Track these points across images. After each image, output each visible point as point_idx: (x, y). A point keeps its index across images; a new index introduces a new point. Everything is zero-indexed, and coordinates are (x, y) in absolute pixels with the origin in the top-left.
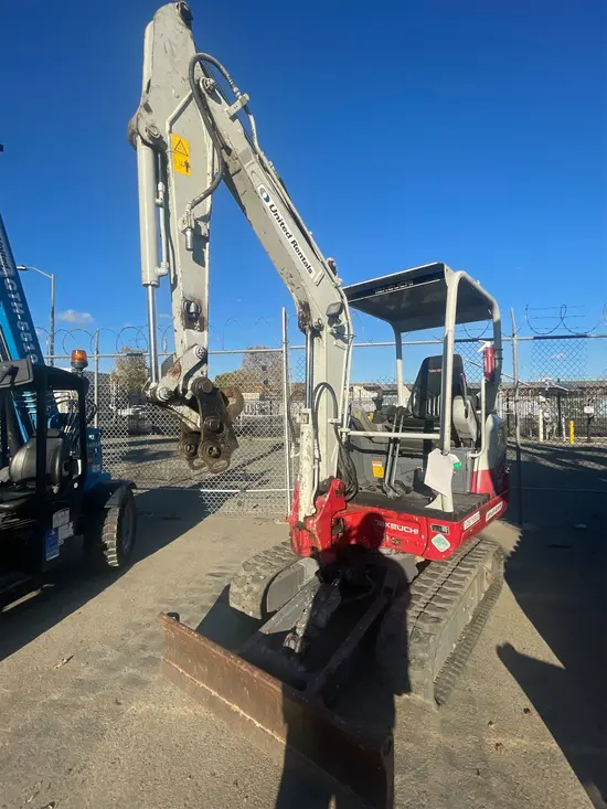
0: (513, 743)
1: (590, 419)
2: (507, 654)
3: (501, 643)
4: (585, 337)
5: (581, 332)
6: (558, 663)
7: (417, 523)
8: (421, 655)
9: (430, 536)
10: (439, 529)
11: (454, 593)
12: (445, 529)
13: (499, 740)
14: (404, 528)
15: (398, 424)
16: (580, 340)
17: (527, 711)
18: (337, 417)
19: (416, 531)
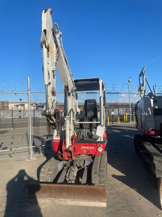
0: (121, 189)
1: (113, 116)
2: (114, 176)
3: (112, 174)
4: (118, 93)
5: (118, 92)
6: (124, 175)
7: (94, 145)
8: (103, 174)
9: (97, 148)
10: (100, 146)
11: (104, 162)
12: (101, 146)
13: (119, 189)
14: (90, 148)
15: (86, 120)
16: (117, 94)
17: (121, 184)
18: (74, 118)
19: (94, 148)
